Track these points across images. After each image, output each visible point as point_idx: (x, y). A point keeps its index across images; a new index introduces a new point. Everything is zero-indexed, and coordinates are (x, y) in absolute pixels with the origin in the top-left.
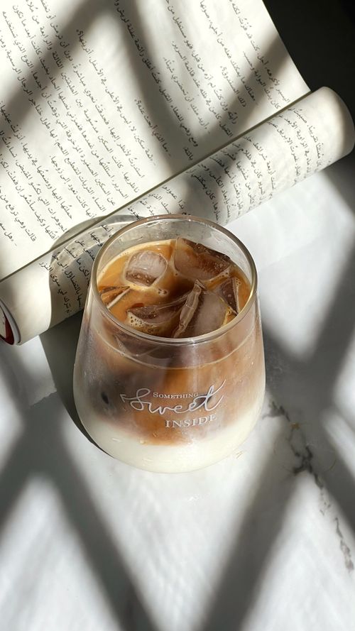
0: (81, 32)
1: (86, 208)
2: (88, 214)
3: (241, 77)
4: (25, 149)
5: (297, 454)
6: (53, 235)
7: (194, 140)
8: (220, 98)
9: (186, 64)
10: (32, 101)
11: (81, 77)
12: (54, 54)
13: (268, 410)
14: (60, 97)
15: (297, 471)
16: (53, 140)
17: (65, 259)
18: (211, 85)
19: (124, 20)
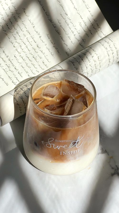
0: (24, 9)
1: (28, 74)
2: (29, 76)
3: (87, 26)
4: (4, 52)
5: (113, 168)
6: (15, 84)
7: (69, 49)
8: (79, 33)
9: (65, 21)
10: (6, 34)
11: (25, 25)
12: (14, 17)
13: (100, 151)
14: (17, 33)
15: (113, 175)
16: (15, 49)
17: (20, 91)
18: (76, 29)
19: (41, 5)
